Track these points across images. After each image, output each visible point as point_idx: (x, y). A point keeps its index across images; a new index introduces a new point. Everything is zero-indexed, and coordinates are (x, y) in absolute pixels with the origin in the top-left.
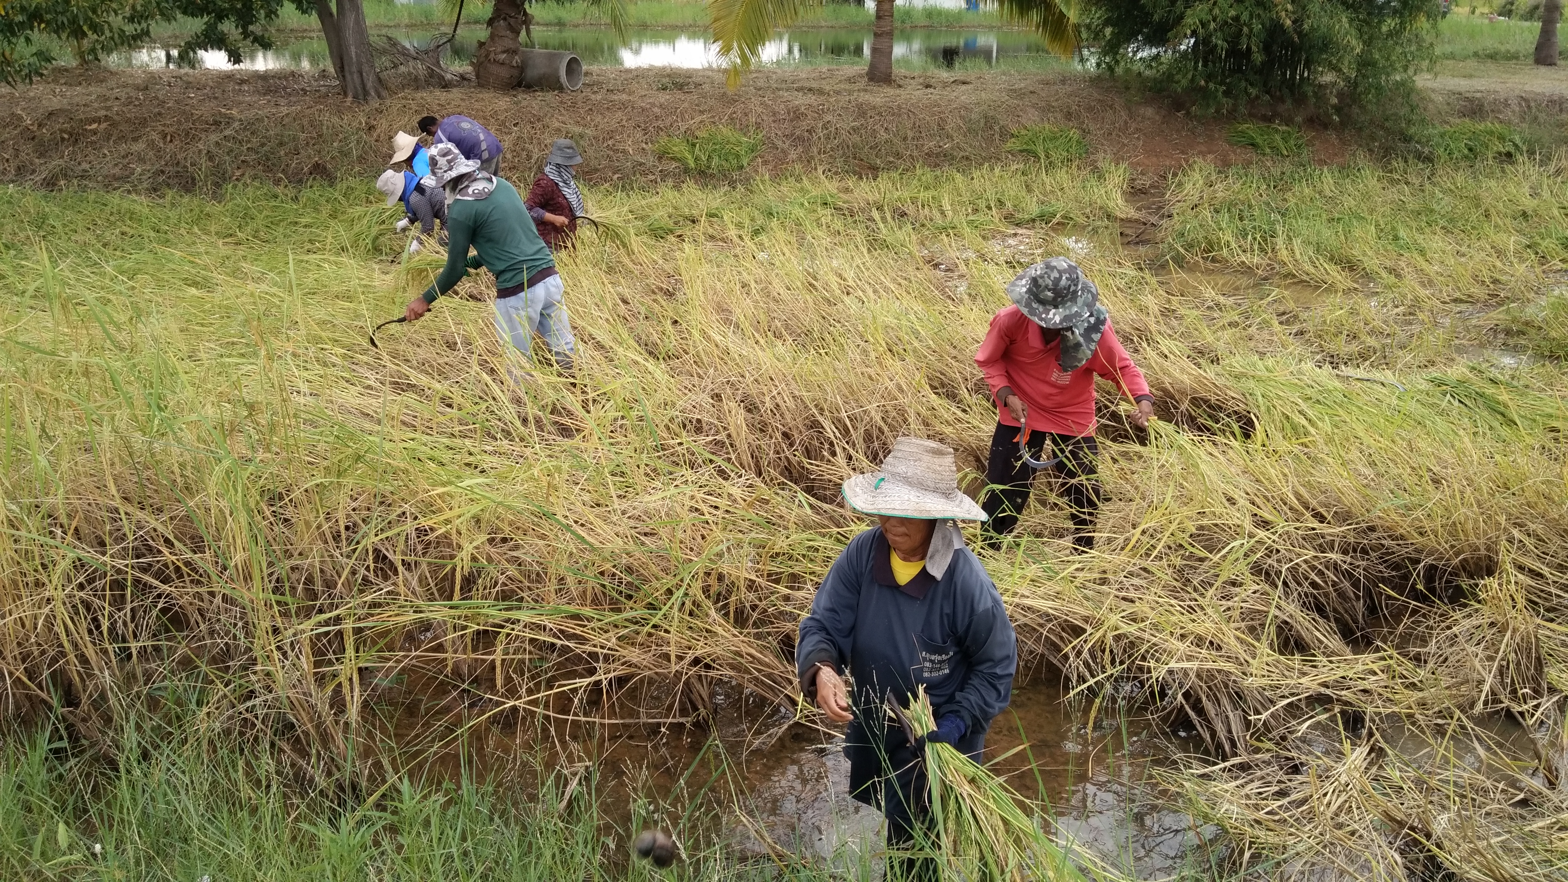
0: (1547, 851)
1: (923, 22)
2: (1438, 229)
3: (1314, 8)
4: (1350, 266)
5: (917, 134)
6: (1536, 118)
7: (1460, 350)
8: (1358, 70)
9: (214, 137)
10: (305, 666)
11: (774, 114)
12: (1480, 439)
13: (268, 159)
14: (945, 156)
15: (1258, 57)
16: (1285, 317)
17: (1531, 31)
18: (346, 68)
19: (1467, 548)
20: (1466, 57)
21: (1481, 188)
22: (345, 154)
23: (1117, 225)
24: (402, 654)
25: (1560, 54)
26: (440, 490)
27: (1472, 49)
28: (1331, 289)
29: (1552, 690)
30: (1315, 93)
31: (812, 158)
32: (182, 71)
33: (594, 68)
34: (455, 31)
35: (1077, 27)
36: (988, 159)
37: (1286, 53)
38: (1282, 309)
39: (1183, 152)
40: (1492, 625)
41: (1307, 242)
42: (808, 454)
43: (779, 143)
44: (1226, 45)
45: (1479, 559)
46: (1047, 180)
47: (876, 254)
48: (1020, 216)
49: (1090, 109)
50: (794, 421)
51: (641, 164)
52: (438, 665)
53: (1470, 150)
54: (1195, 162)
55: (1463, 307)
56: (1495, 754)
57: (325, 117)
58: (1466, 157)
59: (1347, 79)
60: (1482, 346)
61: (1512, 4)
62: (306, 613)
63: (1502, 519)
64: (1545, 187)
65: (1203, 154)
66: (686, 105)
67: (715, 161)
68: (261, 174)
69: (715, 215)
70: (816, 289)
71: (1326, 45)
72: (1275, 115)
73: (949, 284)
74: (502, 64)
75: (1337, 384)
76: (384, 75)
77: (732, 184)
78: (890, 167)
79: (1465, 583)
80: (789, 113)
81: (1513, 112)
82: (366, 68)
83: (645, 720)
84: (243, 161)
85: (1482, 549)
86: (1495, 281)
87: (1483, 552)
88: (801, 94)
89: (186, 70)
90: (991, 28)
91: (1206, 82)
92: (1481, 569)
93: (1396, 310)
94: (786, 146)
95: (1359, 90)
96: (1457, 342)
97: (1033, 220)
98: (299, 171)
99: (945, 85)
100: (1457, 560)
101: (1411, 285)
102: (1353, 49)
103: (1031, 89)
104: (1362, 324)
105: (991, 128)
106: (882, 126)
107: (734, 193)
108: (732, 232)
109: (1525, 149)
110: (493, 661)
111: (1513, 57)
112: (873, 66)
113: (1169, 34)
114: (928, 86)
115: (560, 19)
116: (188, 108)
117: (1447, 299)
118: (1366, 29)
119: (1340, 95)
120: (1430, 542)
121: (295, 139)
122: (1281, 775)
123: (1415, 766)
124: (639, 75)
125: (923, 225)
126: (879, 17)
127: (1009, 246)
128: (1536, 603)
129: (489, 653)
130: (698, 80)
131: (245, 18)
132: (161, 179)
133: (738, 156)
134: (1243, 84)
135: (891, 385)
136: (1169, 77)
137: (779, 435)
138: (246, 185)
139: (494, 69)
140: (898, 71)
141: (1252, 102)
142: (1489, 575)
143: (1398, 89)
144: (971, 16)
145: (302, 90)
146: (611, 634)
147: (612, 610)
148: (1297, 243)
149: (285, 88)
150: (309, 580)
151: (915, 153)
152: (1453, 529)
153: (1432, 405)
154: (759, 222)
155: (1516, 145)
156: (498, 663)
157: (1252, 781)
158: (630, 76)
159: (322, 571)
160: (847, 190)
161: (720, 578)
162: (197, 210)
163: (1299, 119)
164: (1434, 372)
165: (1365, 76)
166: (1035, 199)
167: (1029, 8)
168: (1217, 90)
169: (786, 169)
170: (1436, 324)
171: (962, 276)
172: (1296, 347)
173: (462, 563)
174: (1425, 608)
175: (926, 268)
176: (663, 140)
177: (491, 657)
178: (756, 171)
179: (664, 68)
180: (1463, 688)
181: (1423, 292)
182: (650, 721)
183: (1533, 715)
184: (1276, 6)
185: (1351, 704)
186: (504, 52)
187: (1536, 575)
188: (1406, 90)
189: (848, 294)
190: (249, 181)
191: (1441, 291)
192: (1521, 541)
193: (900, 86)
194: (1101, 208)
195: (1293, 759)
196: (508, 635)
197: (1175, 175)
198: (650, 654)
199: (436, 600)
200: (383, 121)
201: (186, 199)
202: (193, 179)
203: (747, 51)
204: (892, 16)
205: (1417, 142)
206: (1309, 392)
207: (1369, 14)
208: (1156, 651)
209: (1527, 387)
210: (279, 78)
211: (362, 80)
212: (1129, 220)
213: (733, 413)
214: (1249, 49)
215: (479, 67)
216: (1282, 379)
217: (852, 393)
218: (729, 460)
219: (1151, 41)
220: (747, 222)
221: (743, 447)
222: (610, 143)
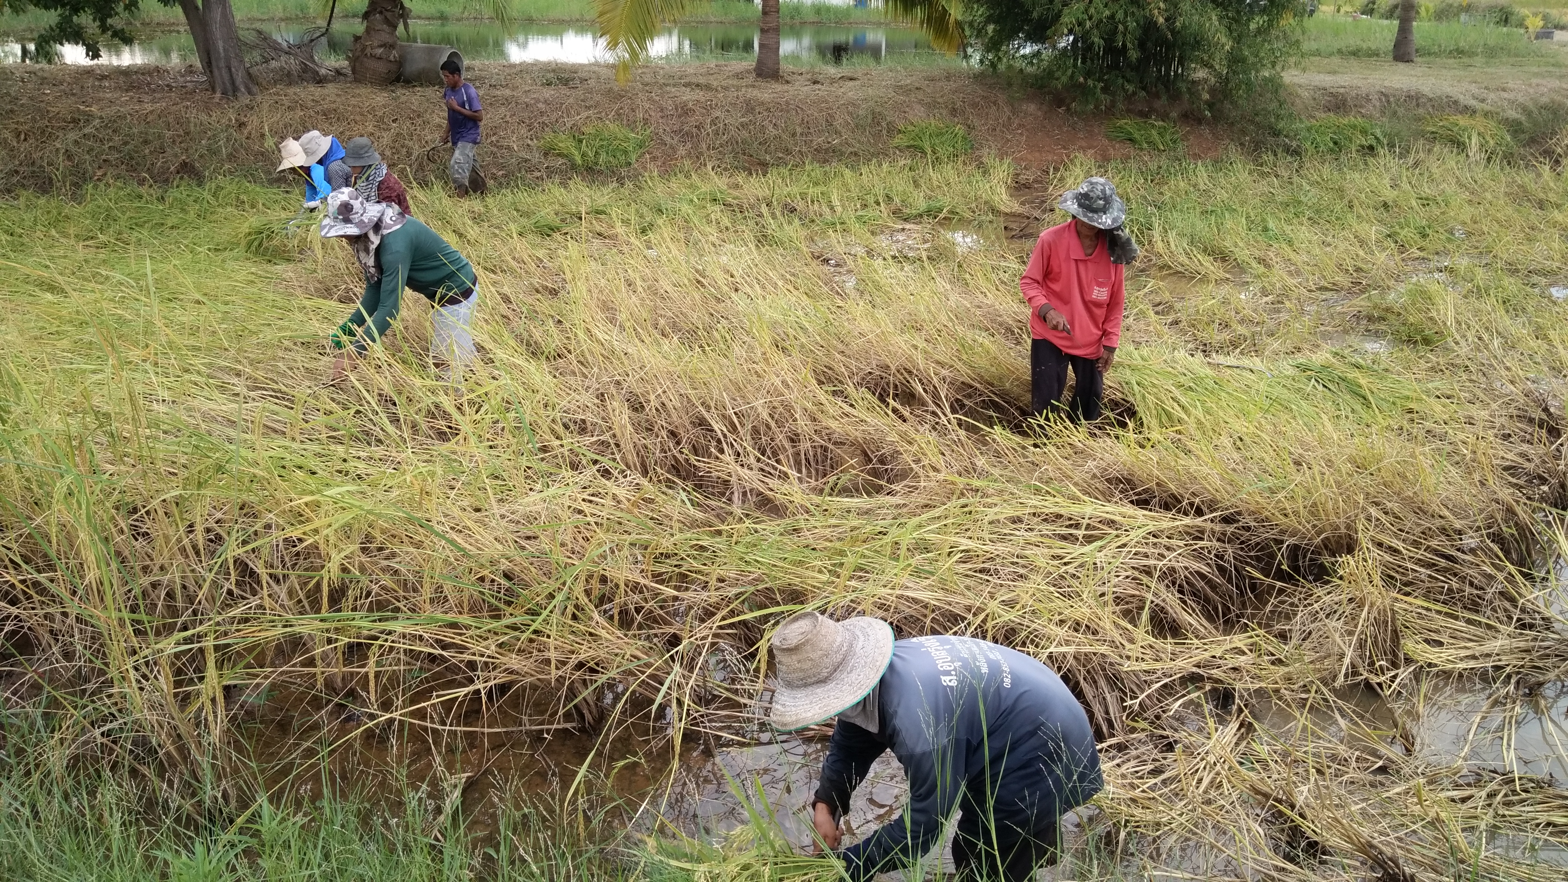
0: (1402, 815)
1: (812, 18)
2: (1305, 220)
3: (1185, 6)
4: (1222, 257)
5: (806, 130)
6: (1395, 113)
7: (1326, 336)
8: (1229, 67)
9: (72, 136)
10: (165, 687)
11: (662, 110)
12: (1343, 421)
13: (132, 158)
14: (834, 151)
15: (1134, 55)
16: (1160, 308)
17: (1389, 30)
18: (214, 63)
19: (1328, 527)
20: (1331, 54)
21: (1345, 179)
22: (214, 152)
23: (1002, 219)
24: (270, 670)
25: (1417, 51)
26: (308, 499)
27: (1336, 45)
28: (1205, 280)
29: (1408, 661)
30: (1189, 89)
31: (701, 154)
32: (38, 66)
33: (477, 63)
34: (329, 25)
35: (959, 24)
36: (876, 155)
37: (1161, 50)
38: (1158, 300)
39: (1064, 148)
40: (1351, 600)
41: (1181, 235)
42: (695, 451)
43: (668, 139)
44: (1102, 42)
45: (1340, 537)
46: (934, 176)
47: (764, 250)
48: (908, 211)
49: (975, 105)
50: (681, 420)
51: (526, 161)
52: (309, 679)
53: (1335, 143)
54: (1076, 157)
55: (1328, 295)
56: (1356, 724)
57: (192, 114)
58: (1331, 150)
59: (1219, 75)
60: (1346, 332)
61: (1374, 3)
62: (166, 630)
63: (1361, 498)
64: (1405, 178)
65: (1084, 149)
66: (571, 100)
67: (602, 158)
68: (124, 173)
69: (604, 213)
70: (703, 286)
71: (1198, 42)
72: (1152, 110)
73: (837, 279)
74: (380, 58)
75: (1209, 371)
76: (254, 71)
77: (621, 182)
78: (779, 163)
79: (1326, 560)
80: (676, 109)
81: (1374, 106)
82: (234, 63)
83: (528, 727)
84: (105, 161)
85: (1342, 528)
86: (1358, 270)
87: (1343, 530)
88: (688, 89)
89: (44, 65)
90: (879, 24)
91: (1086, 79)
92: (1342, 546)
93: (1265, 299)
94: (674, 142)
95: (1230, 86)
96: (1322, 328)
97: (921, 216)
98: (165, 170)
99: (833, 81)
100: (1319, 539)
101: (1279, 276)
102: (1223, 46)
103: (917, 85)
104: (1233, 313)
105: (879, 124)
106: (771, 121)
107: (622, 190)
108: (620, 229)
109: (1385, 142)
110: (367, 673)
111: (1374, 54)
112: (760, 62)
113: (1049, 32)
114: (815, 82)
115: (442, 13)
116: (43, 105)
117: (1313, 287)
118: (1234, 26)
119: (1212, 91)
120: (1292, 522)
121: (160, 136)
122: (1156, 754)
123: (1282, 740)
124: (524, 69)
125: (813, 221)
126: (765, 13)
127: (898, 241)
128: (1392, 577)
129: (363, 666)
130: (584, 75)
131: (103, 12)
132: (15, 179)
133: (625, 152)
134: (1120, 81)
135: (778, 382)
136: (1049, 74)
137: (664, 433)
138: (107, 185)
139: (372, 64)
140: (785, 67)
141: (1129, 98)
142: (1349, 553)
143: (1266, 85)
144: (858, 14)
145: (168, 86)
146: (490, 641)
147: (492, 617)
148: (1172, 236)
149: (149, 84)
150: (170, 595)
151: (804, 149)
152: (1314, 510)
153: (1299, 390)
154: (648, 219)
155: (1377, 138)
156: (371, 676)
157: (1129, 760)
158: (514, 71)
159: (184, 587)
160: (737, 186)
161: (604, 580)
162: (55, 212)
163: (1174, 115)
164: (1300, 359)
165: (1235, 73)
166: (921, 195)
167: (913, 5)
168: (1095, 87)
169: (675, 165)
170: (1302, 312)
171: (850, 271)
172: (1170, 336)
173: (331, 572)
174: (1290, 588)
175: (814, 263)
176: (549, 135)
177: (363, 670)
178: (645, 168)
179: (549, 63)
180: (1326, 662)
181: (1291, 282)
182: (534, 728)
183: (1390, 686)
184: (1149, 4)
185: (1221, 682)
186: (381, 46)
187: (1394, 551)
188: (1275, 86)
189: (736, 290)
190: (111, 181)
191: (1308, 280)
192: (1378, 520)
193: (788, 82)
194: (986, 203)
195: (1167, 737)
196: (381, 646)
197: (1056, 169)
198: (531, 660)
199: (307, 613)
200: (255, 117)
201: (42, 201)
202: (51, 179)
203: (635, 45)
204: (778, 12)
205: (1286, 136)
206: (1182, 379)
207: (1238, 12)
208: (1036, 636)
209: (1387, 370)
210: (143, 74)
211: (231, 75)
212: (1013, 215)
213: (617, 413)
214: (1124, 45)
215: (354, 61)
216: (1156, 367)
217: (739, 389)
218: (614, 460)
219: (1032, 37)
220: (633, 218)
221: (627, 446)
222: (494, 139)
